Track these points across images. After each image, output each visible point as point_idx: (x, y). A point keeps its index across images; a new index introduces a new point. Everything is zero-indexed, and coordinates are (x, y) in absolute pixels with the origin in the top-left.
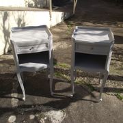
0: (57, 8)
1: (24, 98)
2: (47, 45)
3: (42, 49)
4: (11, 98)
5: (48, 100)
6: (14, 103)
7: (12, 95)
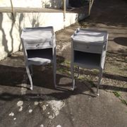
0: (74, 8)
1: (31, 88)
2: (51, 43)
3: (46, 46)
4: (21, 87)
5: (52, 91)
6: (23, 91)
7: (22, 85)
